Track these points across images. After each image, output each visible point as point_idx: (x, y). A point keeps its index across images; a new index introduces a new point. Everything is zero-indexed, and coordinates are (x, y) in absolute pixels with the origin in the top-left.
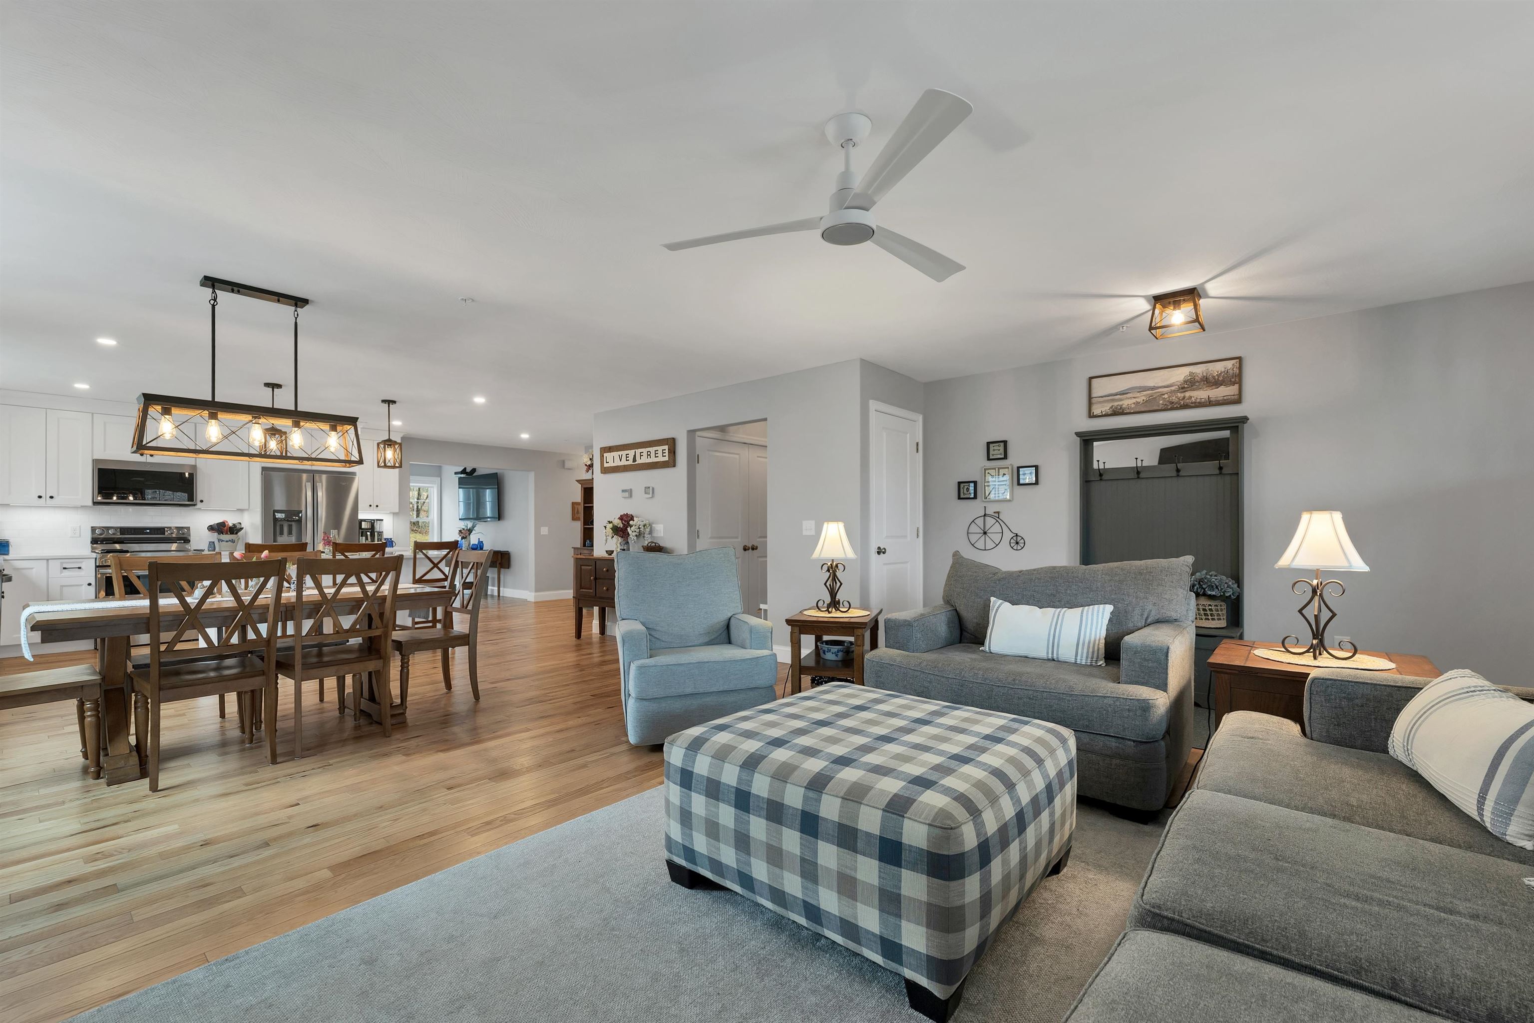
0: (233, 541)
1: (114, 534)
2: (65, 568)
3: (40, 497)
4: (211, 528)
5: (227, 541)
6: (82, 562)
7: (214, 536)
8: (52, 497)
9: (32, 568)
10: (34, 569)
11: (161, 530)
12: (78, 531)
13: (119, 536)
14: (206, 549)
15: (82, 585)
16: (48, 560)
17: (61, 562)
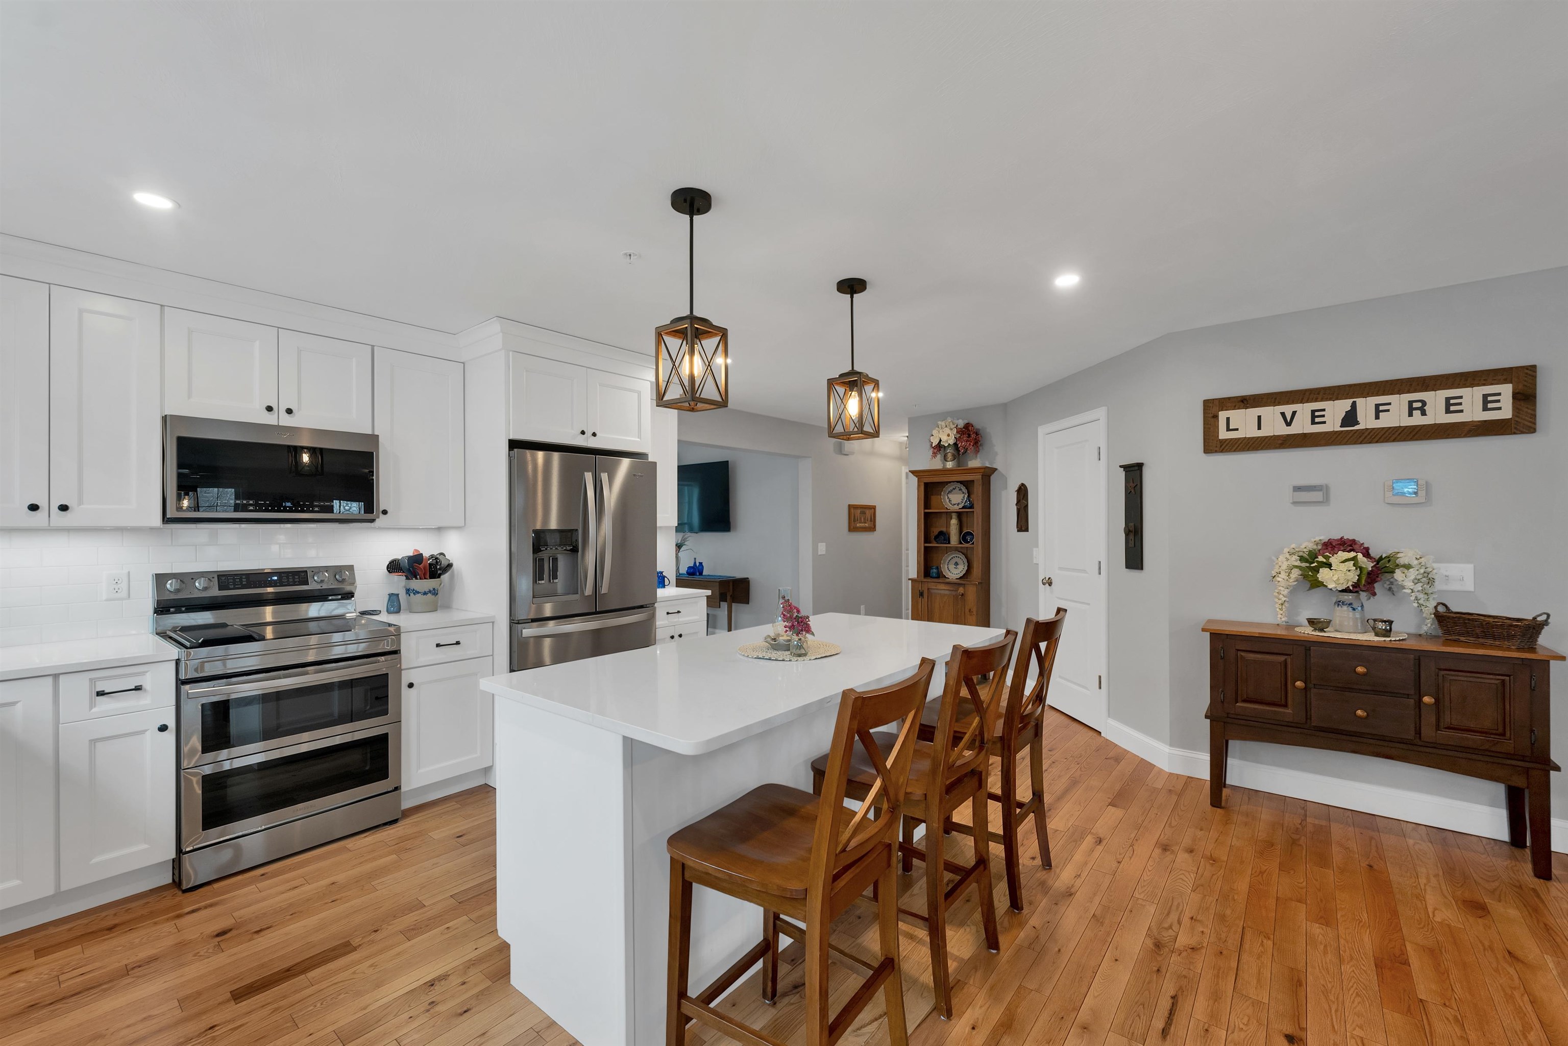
0: (434, 592)
1: (205, 589)
2: (100, 694)
3: (34, 508)
4: (394, 567)
5: (425, 593)
6: (144, 673)
7: (399, 582)
8: (64, 508)
9: (13, 704)
10: (19, 705)
11: (300, 575)
12: (124, 585)
13: (215, 592)
14: (384, 609)
15: (143, 732)
16: (56, 677)
17: (91, 680)
